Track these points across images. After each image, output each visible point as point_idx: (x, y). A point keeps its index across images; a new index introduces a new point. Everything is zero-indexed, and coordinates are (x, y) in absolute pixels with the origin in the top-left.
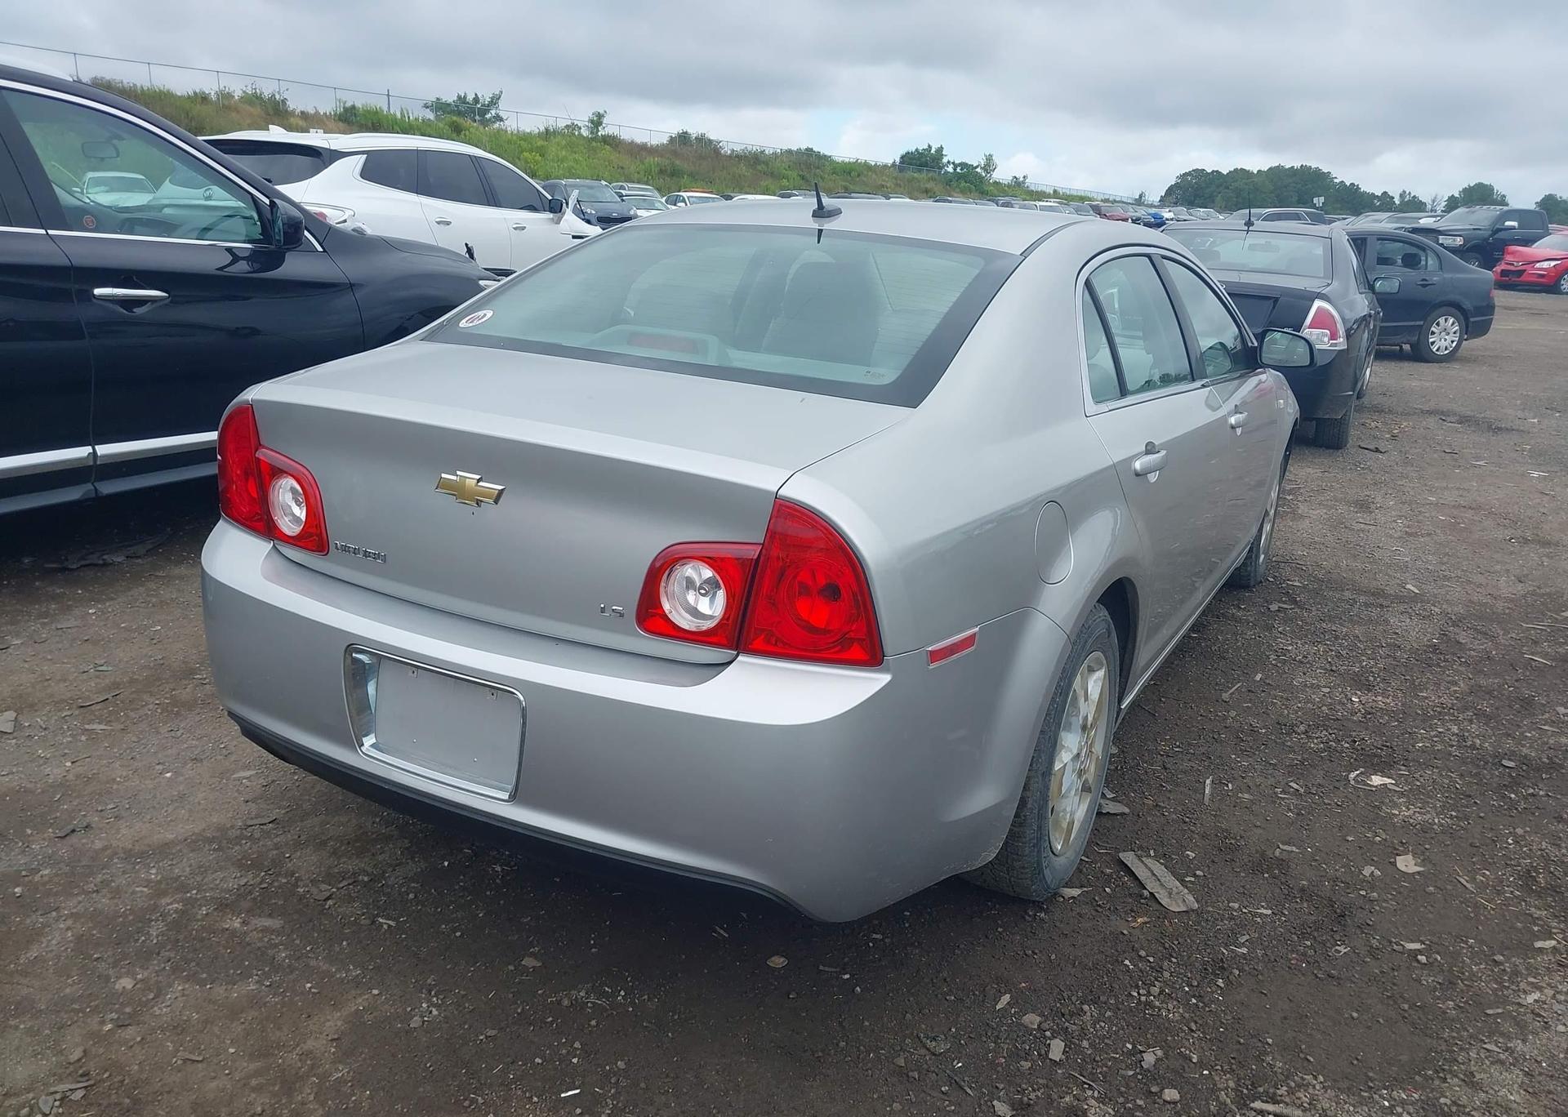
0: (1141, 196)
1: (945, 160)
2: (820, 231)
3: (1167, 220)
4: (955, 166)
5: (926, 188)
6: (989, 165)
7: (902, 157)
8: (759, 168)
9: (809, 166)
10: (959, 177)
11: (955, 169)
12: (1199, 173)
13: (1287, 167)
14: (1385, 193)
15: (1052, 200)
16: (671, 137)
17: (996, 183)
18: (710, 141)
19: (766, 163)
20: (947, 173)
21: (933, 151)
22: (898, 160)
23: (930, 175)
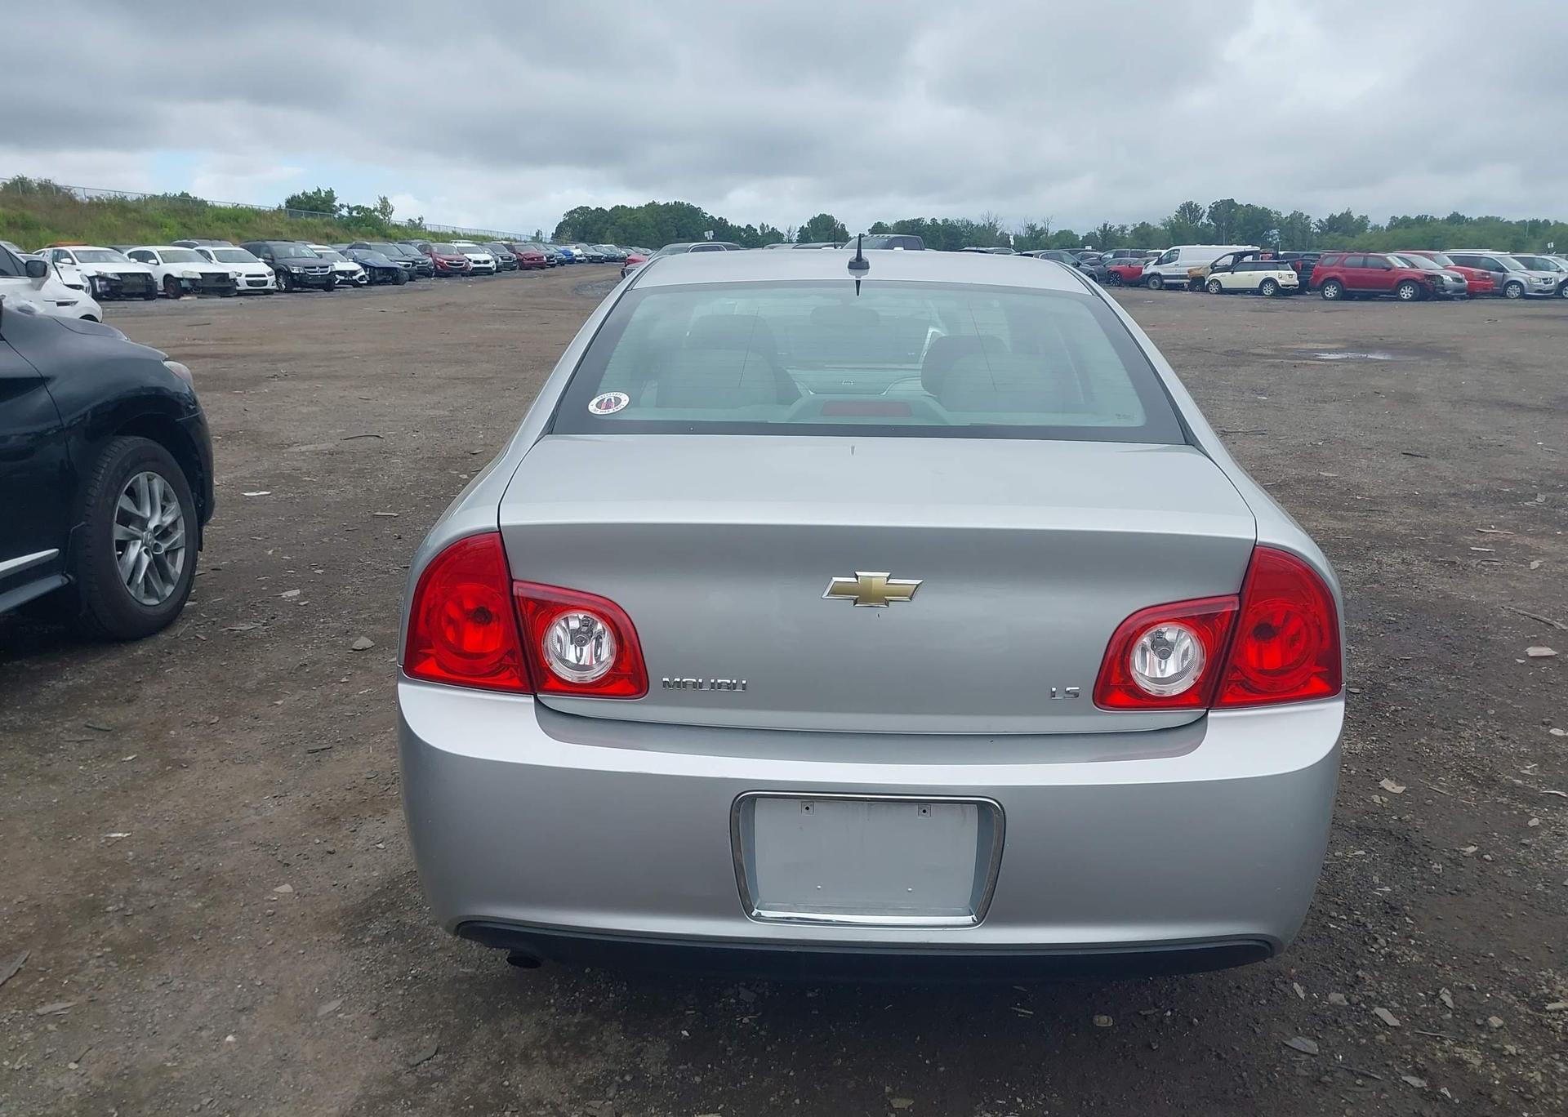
0: (537, 234)
1: (337, 203)
2: (858, 282)
3: (577, 256)
4: (351, 210)
5: (327, 233)
6: (385, 207)
7: (288, 202)
8: (129, 216)
9: (188, 212)
10: (357, 221)
11: (350, 213)
12: (584, 210)
13: (662, 204)
14: (749, 226)
15: (461, 241)
16: (5, 183)
17: (396, 226)
18: (58, 189)
19: (136, 211)
20: (341, 217)
21: (323, 194)
22: (283, 205)
23: (326, 219)
